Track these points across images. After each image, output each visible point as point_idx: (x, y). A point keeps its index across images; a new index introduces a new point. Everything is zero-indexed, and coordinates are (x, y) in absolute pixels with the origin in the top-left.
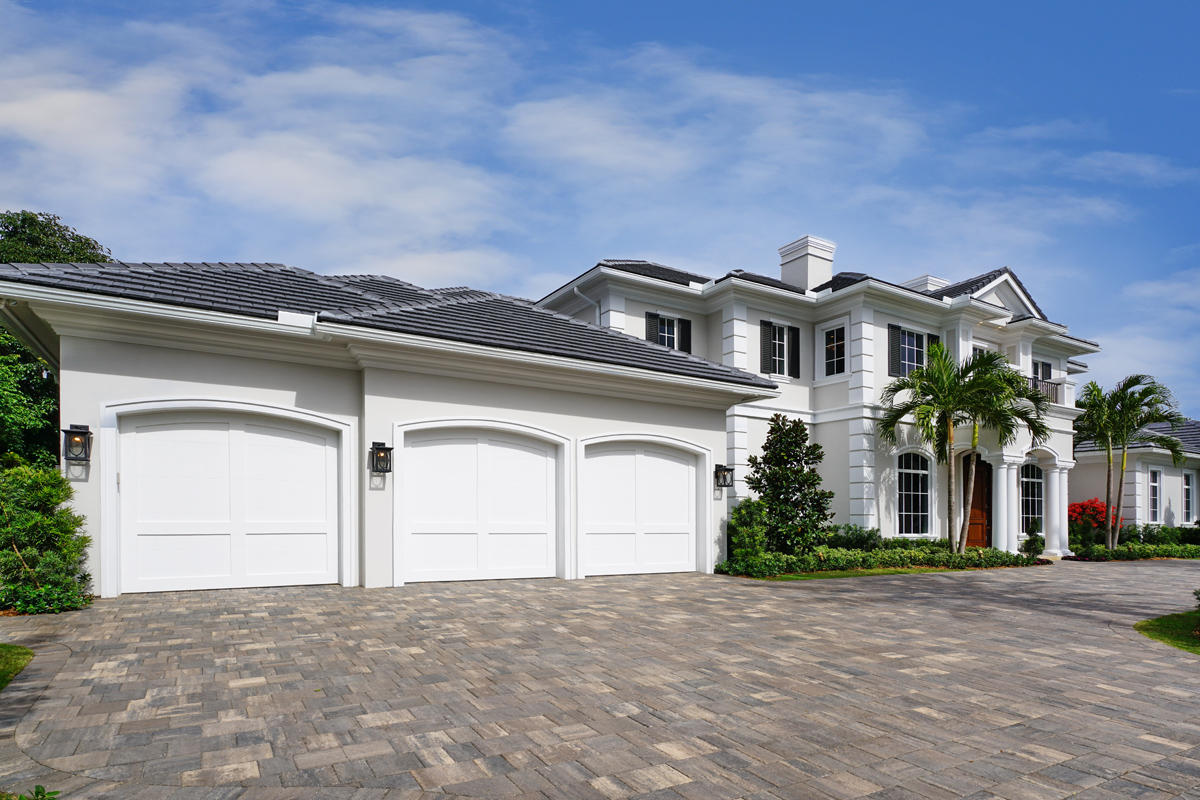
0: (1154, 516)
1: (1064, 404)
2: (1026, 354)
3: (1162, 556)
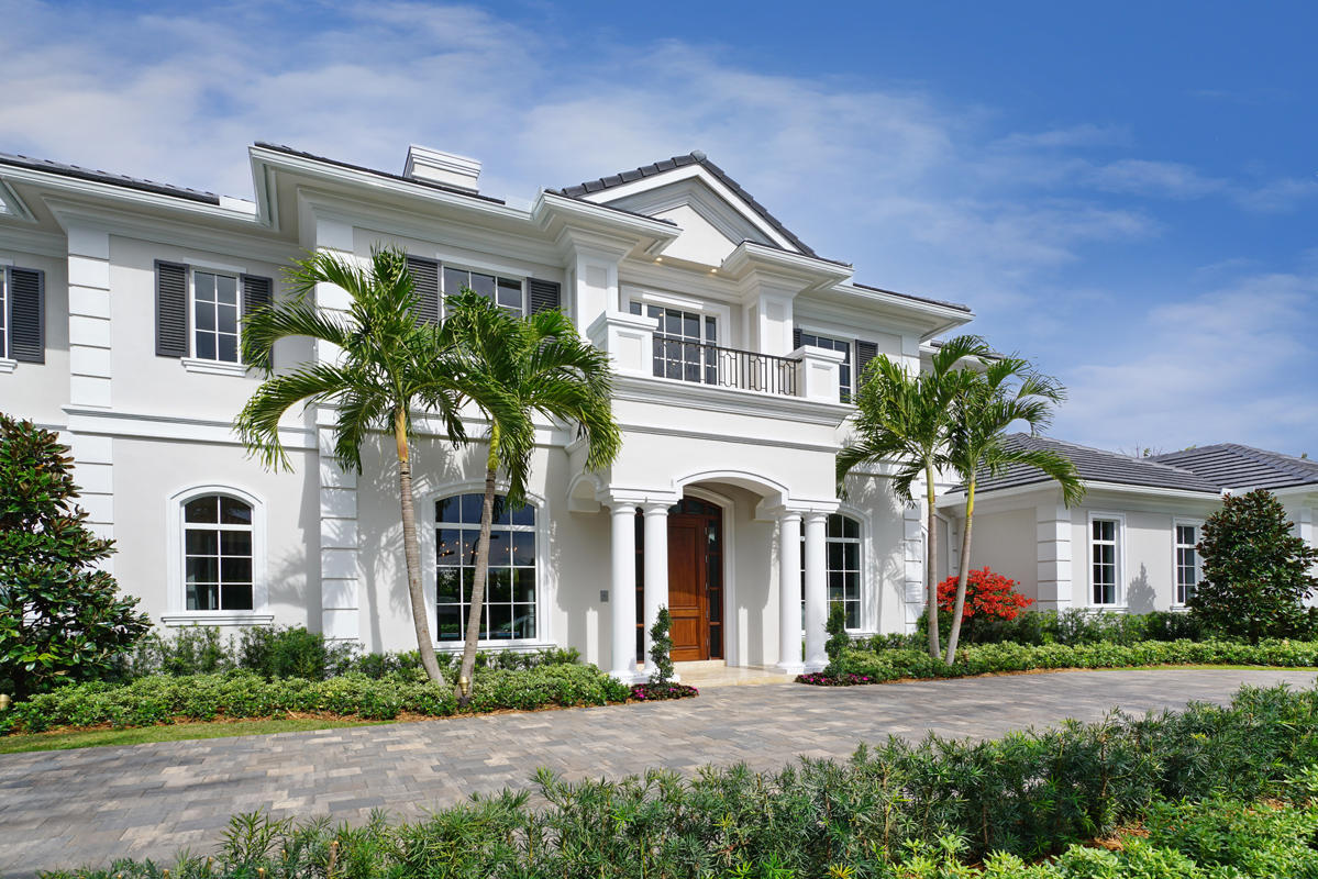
0: (1103, 594)
1: (805, 396)
2: (776, 314)
3: (1054, 666)
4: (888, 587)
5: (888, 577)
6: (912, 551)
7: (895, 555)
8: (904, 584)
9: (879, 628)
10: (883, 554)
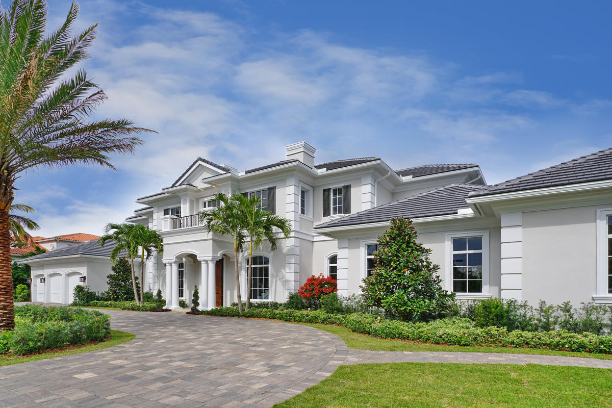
4: (279, 283)
5: (279, 279)
6: (289, 268)
7: (283, 271)
8: (285, 282)
9: (275, 299)
10: (278, 271)
